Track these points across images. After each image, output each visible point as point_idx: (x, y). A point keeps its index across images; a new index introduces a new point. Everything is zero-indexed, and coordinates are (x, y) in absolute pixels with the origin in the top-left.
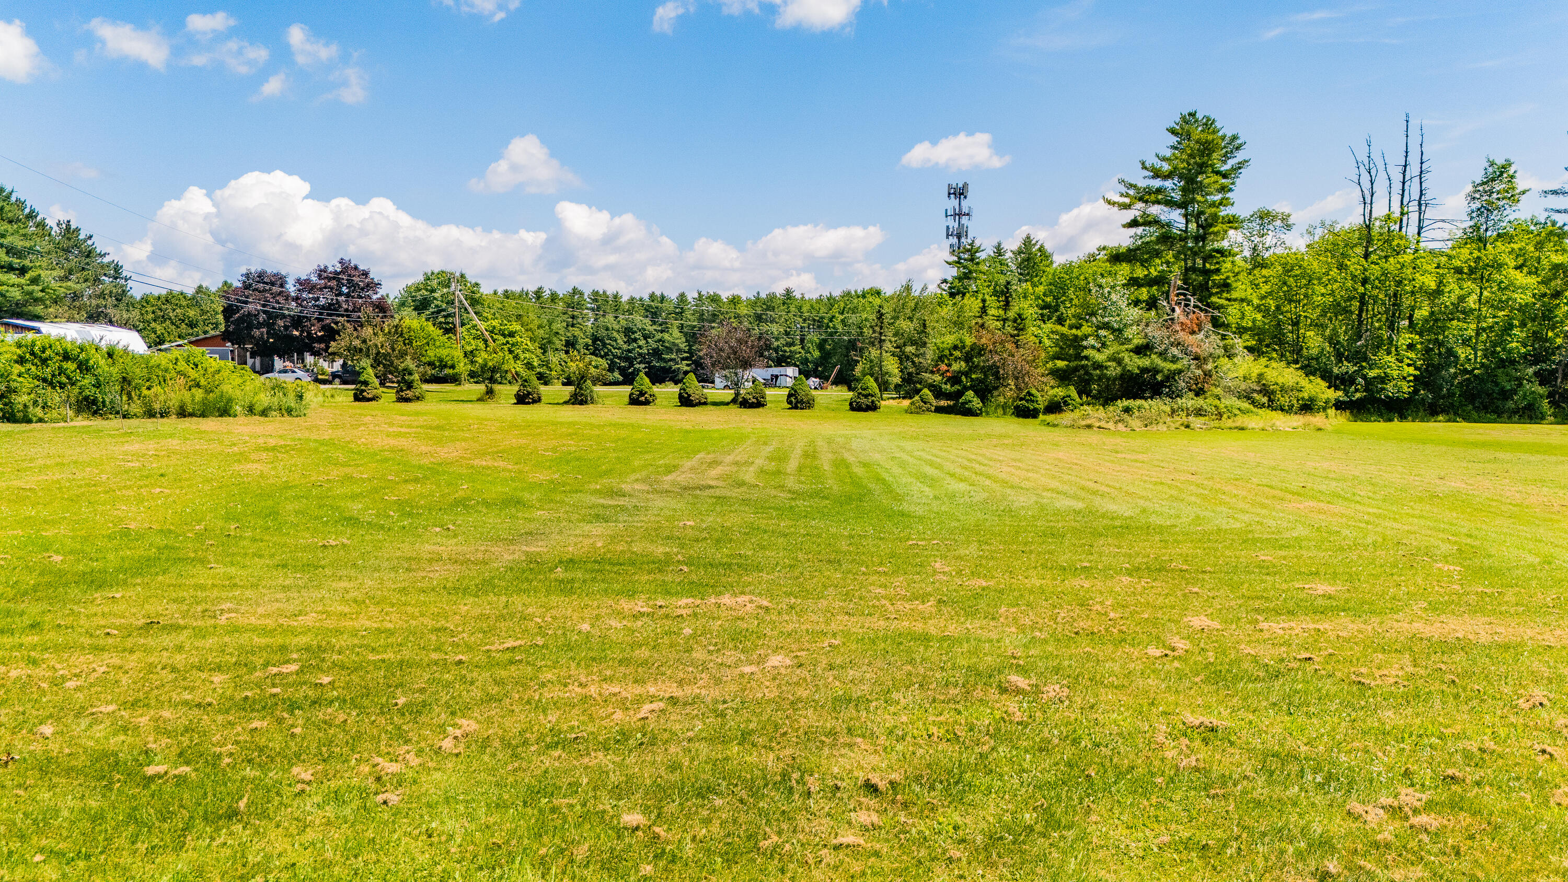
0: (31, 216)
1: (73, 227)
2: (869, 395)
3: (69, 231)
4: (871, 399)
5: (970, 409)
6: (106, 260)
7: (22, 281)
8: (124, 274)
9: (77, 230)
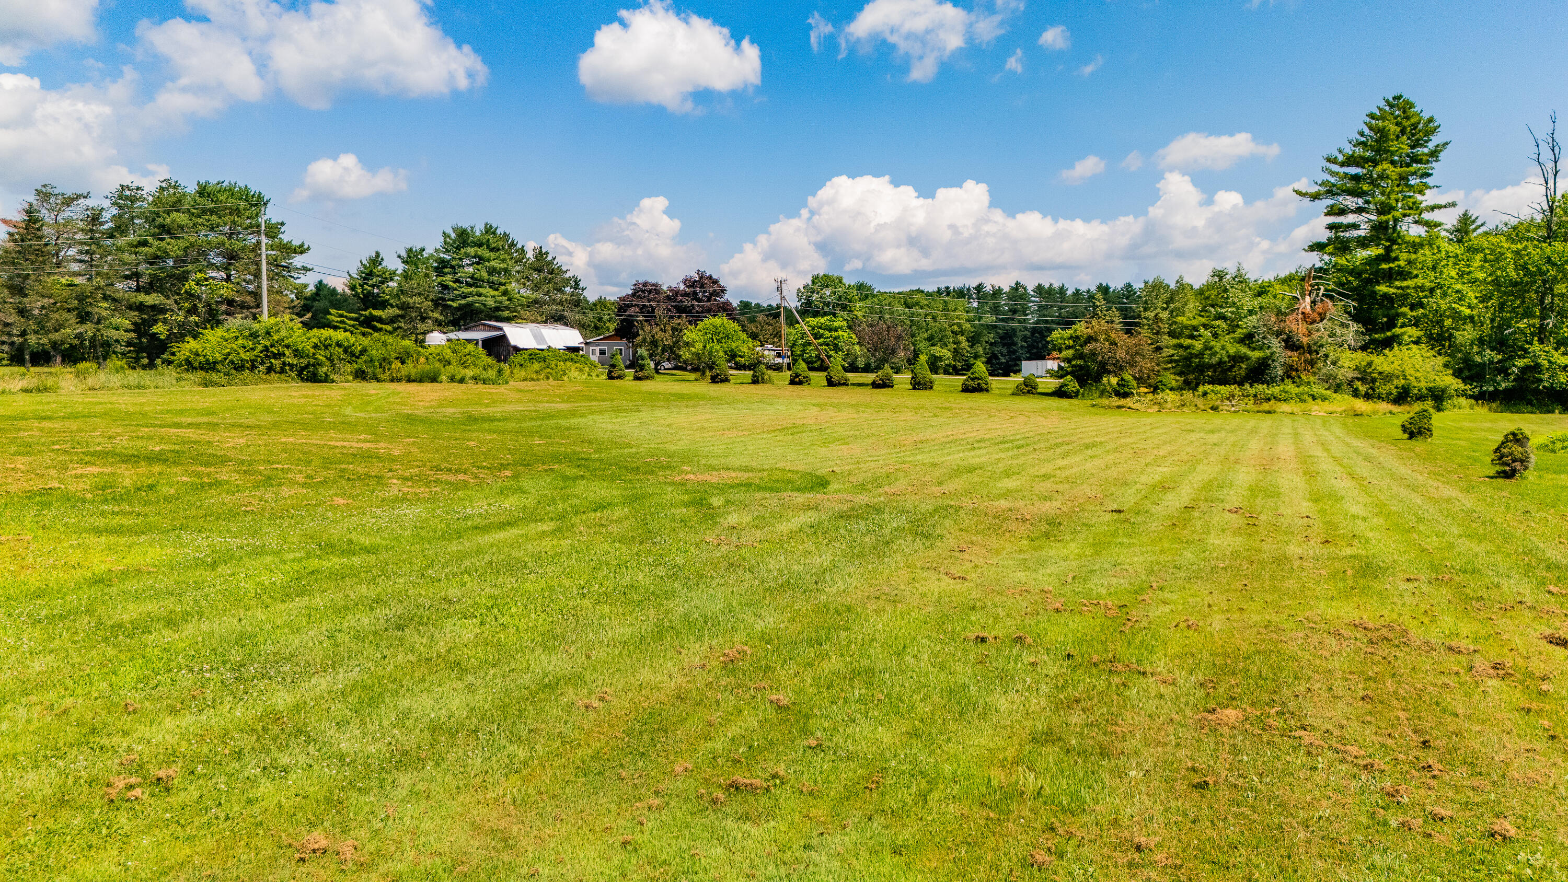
0: (513, 245)
1: (544, 251)
2: (976, 378)
3: (540, 254)
4: (977, 382)
5: (1065, 392)
6: (567, 275)
7: (496, 293)
8: (581, 286)
9: (547, 253)
